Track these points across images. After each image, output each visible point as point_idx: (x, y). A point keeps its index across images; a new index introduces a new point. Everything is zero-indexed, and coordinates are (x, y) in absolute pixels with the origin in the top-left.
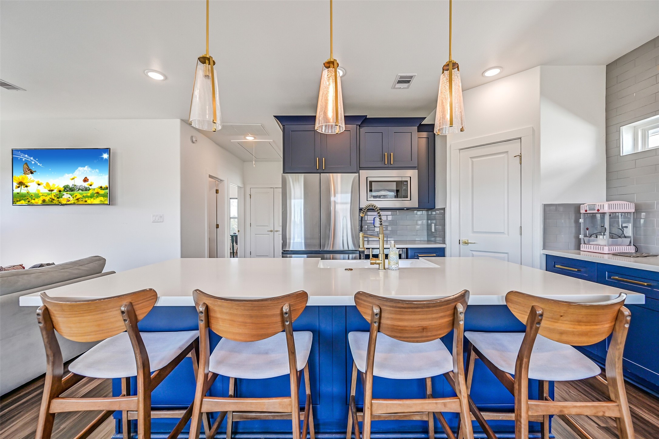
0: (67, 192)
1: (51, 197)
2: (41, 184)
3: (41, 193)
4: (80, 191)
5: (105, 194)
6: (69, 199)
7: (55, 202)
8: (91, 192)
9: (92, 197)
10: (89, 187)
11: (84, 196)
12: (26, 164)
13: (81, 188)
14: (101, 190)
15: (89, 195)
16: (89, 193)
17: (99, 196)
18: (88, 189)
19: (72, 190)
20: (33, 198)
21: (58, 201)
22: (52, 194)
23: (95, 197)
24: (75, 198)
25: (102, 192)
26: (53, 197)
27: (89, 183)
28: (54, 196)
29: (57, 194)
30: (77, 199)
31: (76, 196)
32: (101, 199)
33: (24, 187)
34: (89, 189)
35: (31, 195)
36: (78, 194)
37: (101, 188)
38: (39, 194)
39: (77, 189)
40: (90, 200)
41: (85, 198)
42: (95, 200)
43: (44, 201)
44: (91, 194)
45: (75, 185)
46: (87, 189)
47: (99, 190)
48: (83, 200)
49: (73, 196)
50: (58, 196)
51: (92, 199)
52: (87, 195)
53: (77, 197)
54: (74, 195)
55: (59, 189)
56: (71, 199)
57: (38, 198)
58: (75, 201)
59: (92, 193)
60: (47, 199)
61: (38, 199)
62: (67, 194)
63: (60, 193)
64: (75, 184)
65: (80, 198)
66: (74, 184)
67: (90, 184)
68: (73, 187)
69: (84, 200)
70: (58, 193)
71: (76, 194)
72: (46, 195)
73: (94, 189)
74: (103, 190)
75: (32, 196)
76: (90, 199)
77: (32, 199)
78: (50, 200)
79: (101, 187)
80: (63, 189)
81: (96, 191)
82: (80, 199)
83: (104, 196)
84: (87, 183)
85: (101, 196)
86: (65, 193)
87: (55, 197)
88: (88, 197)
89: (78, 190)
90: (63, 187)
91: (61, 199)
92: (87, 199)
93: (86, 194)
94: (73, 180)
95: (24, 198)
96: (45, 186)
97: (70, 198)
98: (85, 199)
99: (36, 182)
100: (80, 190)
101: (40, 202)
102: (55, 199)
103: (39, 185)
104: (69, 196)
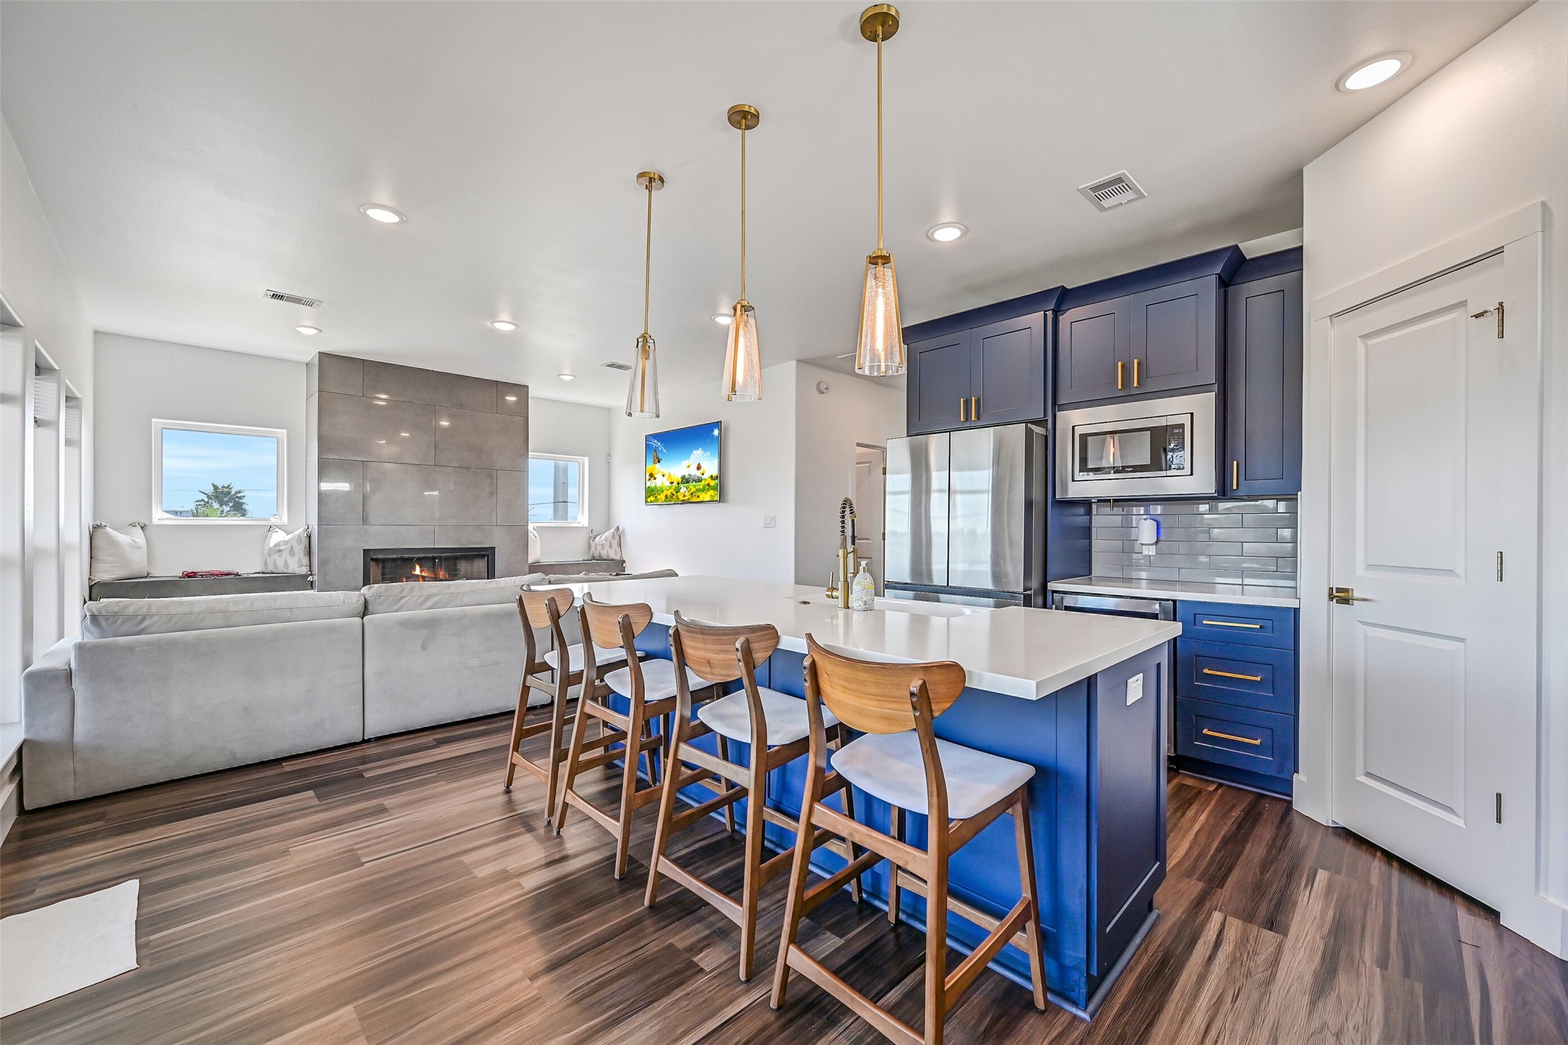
1: (672, 492)
2: (665, 475)
4: (694, 484)
5: (716, 486)
6: (685, 494)
7: (675, 498)
8: (703, 483)
9: (703, 490)
10: (701, 477)
11: (698, 490)
12: (655, 451)
13: (695, 478)
15: (701, 487)
17: (710, 489)
19: (688, 481)
20: (659, 493)
21: (677, 496)
22: (672, 488)
23: (707, 490)
24: (690, 493)
25: (713, 483)
27: (701, 471)
28: (674, 490)
29: (676, 488)
30: (692, 494)
31: (692, 489)
32: (713, 492)
33: (653, 480)
34: (702, 479)
36: (693, 487)
37: (712, 478)
39: (692, 481)
41: (698, 493)
42: (707, 495)
43: (667, 497)
44: (703, 487)
45: (691, 475)
46: (699, 480)
47: (711, 480)
48: (696, 496)
50: (677, 491)
51: (705, 494)
53: (692, 492)
54: (688, 488)
55: (677, 481)
56: (687, 494)
58: (690, 497)
59: (705, 485)
60: (669, 493)
61: (663, 495)
62: (684, 487)
63: (679, 486)
64: (691, 473)
65: (694, 493)
66: (689, 473)
67: (703, 473)
68: (688, 477)
69: (698, 495)
70: (677, 486)
71: (691, 487)
72: (668, 489)
73: (705, 479)
74: (714, 480)
75: (659, 490)
76: (702, 493)
77: (658, 495)
78: (672, 495)
79: (712, 476)
80: (680, 480)
81: (708, 482)
83: (714, 488)
84: (700, 471)
86: (682, 486)
88: (701, 490)
90: (681, 478)
91: (679, 494)
92: (700, 494)
93: (699, 486)
94: (689, 468)
95: (653, 494)
96: (667, 477)
99: (661, 473)
100: (694, 482)
101: (664, 498)
102: (675, 493)
103: (663, 476)
104: (686, 489)
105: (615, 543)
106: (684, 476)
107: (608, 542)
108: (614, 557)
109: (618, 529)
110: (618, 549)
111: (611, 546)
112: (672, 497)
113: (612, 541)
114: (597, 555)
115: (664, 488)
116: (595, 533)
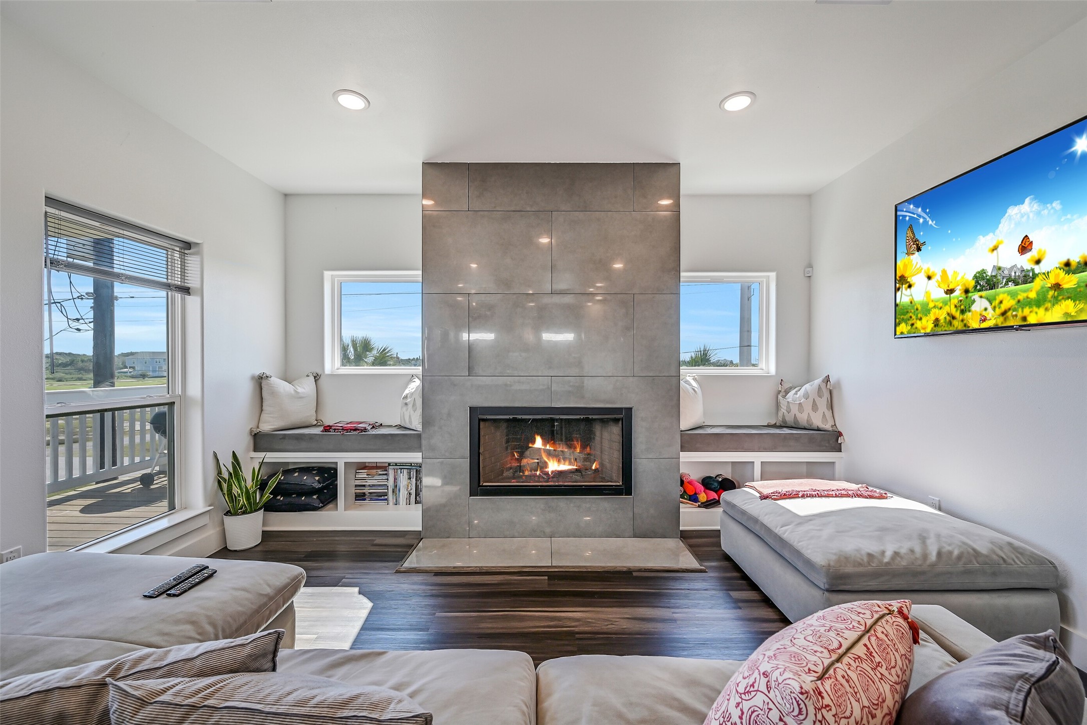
0: (980, 293)
1: (949, 311)
2: (933, 275)
3: (932, 301)
4: (1011, 287)
5: (1079, 286)
6: (984, 313)
7: (957, 323)
8: (1038, 284)
9: (1039, 302)
10: (1033, 270)
11: (1019, 301)
12: (911, 227)
13: (1013, 274)
14: (1068, 272)
15: (1033, 295)
16: (1032, 290)
17: (1060, 298)
18: (1031, 274)
19: (991, 284)
20: (919, 316)
21: (962, 321)
22: (952, 301)
23: (1050, 301)
24: (998, 311)
25: (1069, 281)
26: (954, 311)
27: (1035, 253)
28: (956, 306)
29: (961, 301)
30: (1004, 314)
31: (1001, 302)
32: (1067, 306)
33: (906, 289)
34: (1035, 276)
35: (915, 308)
36: (1006, 295)
37: (1067, 268)
38: (928, 304)
39: (1005, 280)
40: (1036, 313)
41: (1023, 308)
42: (1049, 313)
43: (936, 322)
44: (1038, 294)
45: (1000, 269)
46: (1027, 278)
47: (1062, 274)
48: (1016, 316)
49: (993, 304)
50: (962, 307)
51: (1041, 311)
52: (1028, 297)
53: (1004, 307)
54: (995, 299)
55: (964, 285)
56: (990, 314)
57: (927, 316)
58: (998, 320)
59: (1042, 288)
60: (942, 315)
61: (928, 318)
62: (981, 297)
63: (967, 297)
64: (1000, 265)
65: (1009, 309)
66: (996, 265)
67: (1037, 258)
68: (993, 274)
69: (1020, 314)
70: (964, 296)
71: (1001, 297)
72: (941, 305)
73: (1047, 275)
74: (1074, 273)
75: (917, 309)
76: (1035, 309)
77: (917, 319)
78: (948, 318)
79: (1068, 264)
80: (973, 283)
81: (1052, 280)
82: (1009, 314)
83: (1073, 293)
84: (1028, 255)
85: (1068, 298)
86: (975, 296)
87: (957, 311)
88: (1029, 303)
89: (1006, 284)
90: (973, 279)
91: (968, 315)
92: (1027, 311)
93: (1025, 295)
94: (995, 252)
95: (905, 317)
96: (940, 280)
97: (988, 311)
98: (1023, 311)
99: (925, 272)
100: (1010, 283)
101: (929, 327)
102: (957, 314)
103: (929, 278)
104: (985, 303)
105: (822, 403)
106: (983, 272)
107: (811, 400)
108: (822, 426)
109: (827, 380)
110: (828, 414)
111: (815, 407)
112: (950, 323)
113: (818, 400)
114: (789, 419)
115: (931, 305)
116: (786, 385)
